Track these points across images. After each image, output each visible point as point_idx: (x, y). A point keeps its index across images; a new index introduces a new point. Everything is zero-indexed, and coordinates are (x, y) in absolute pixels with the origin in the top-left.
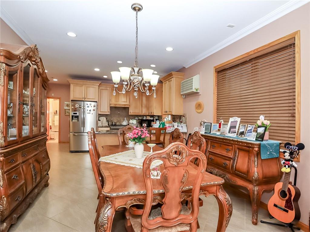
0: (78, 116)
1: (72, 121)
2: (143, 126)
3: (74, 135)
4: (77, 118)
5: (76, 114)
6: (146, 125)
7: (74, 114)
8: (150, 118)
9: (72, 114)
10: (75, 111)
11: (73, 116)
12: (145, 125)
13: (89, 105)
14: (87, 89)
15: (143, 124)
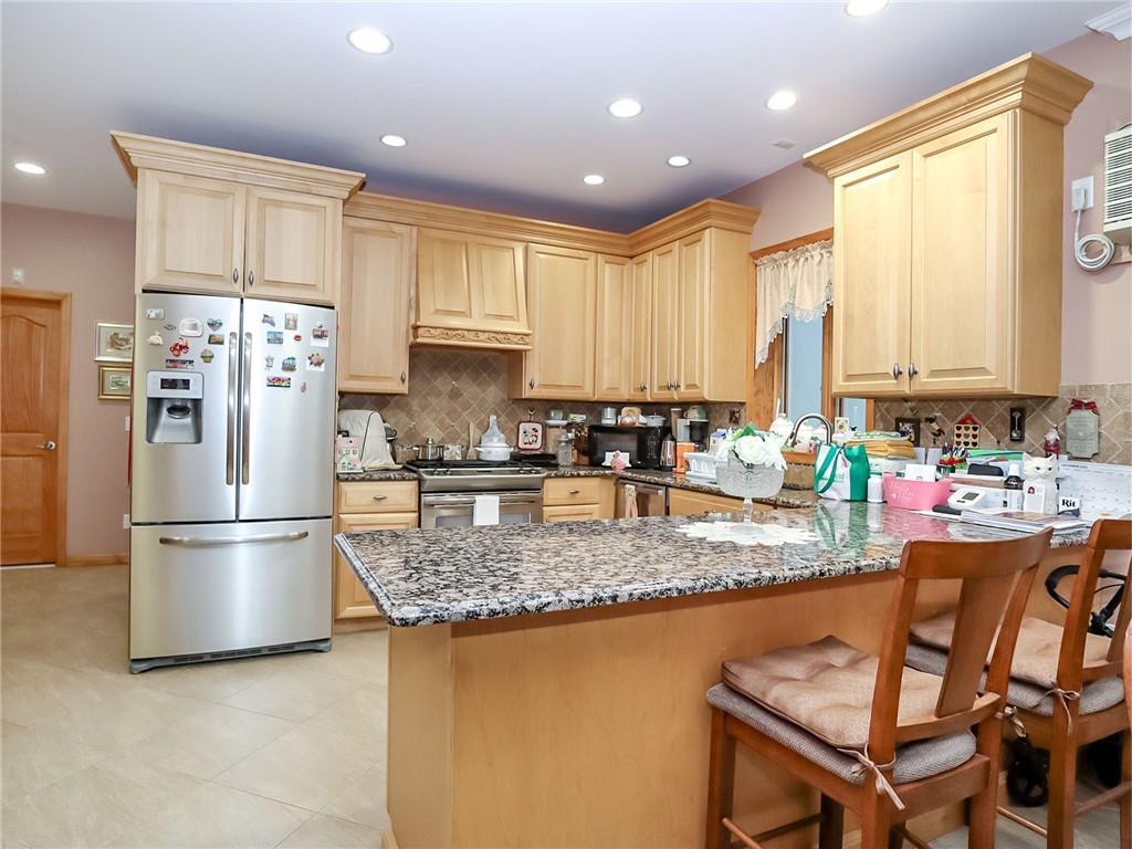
0: (197, 403)
1: (149, 439)
2: (607, 463)
3: (163, 541)
4: (188, 420)
5: (186, 384)
6: (624, 459)
7: (168, 384)
8: (642, 419)
9: (148, 384)
10: (173, 364)
11: (155, 404)
12: (618, 459)
13: (280, 327)
14: (262, 219)
15: (609, 457)
